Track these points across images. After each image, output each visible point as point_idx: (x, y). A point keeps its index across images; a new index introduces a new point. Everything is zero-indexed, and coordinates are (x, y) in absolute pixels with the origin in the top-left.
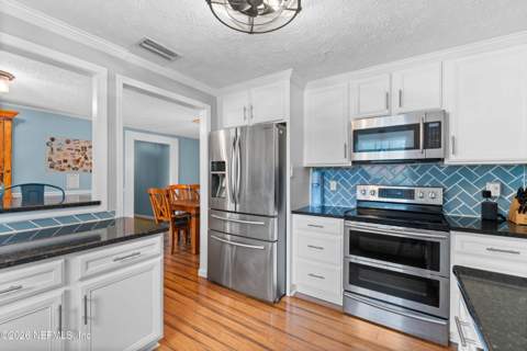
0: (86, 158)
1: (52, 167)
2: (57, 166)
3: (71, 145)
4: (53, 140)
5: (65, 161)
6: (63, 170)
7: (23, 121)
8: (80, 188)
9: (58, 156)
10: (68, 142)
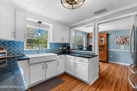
0: (127, 41)
1: (117, 44)
2: (118, 43)
3: (122, 38)
4: (117, 37)
5: (120, 42)
6: (120, 44)
7: (111, 34)
8: (125, 49)
9: (118, 41)
10: (121, 37)
